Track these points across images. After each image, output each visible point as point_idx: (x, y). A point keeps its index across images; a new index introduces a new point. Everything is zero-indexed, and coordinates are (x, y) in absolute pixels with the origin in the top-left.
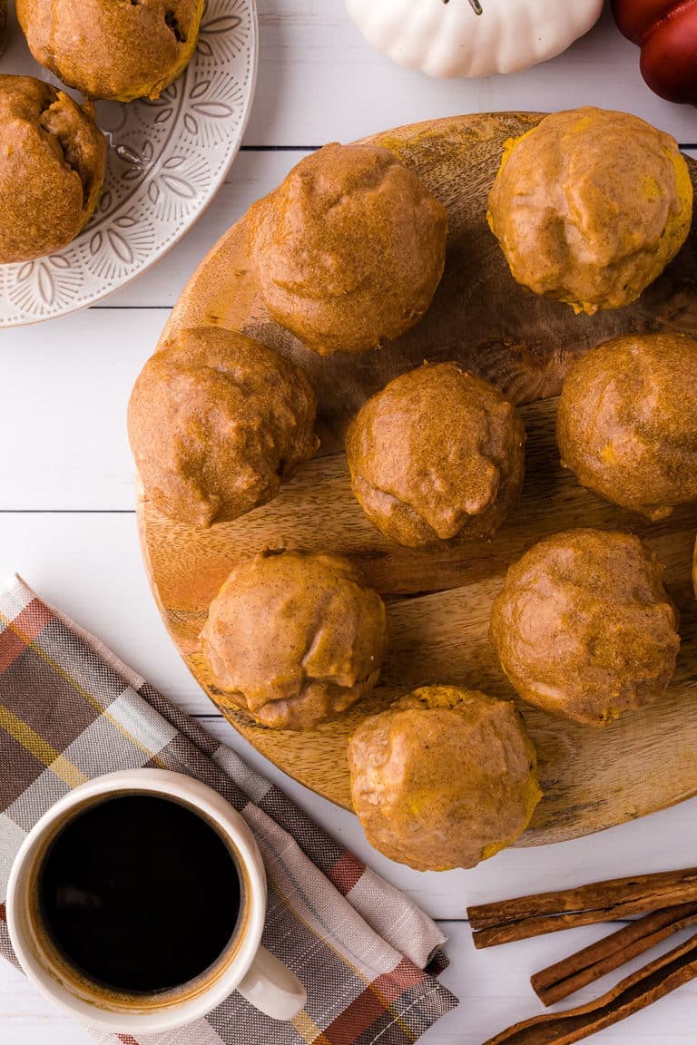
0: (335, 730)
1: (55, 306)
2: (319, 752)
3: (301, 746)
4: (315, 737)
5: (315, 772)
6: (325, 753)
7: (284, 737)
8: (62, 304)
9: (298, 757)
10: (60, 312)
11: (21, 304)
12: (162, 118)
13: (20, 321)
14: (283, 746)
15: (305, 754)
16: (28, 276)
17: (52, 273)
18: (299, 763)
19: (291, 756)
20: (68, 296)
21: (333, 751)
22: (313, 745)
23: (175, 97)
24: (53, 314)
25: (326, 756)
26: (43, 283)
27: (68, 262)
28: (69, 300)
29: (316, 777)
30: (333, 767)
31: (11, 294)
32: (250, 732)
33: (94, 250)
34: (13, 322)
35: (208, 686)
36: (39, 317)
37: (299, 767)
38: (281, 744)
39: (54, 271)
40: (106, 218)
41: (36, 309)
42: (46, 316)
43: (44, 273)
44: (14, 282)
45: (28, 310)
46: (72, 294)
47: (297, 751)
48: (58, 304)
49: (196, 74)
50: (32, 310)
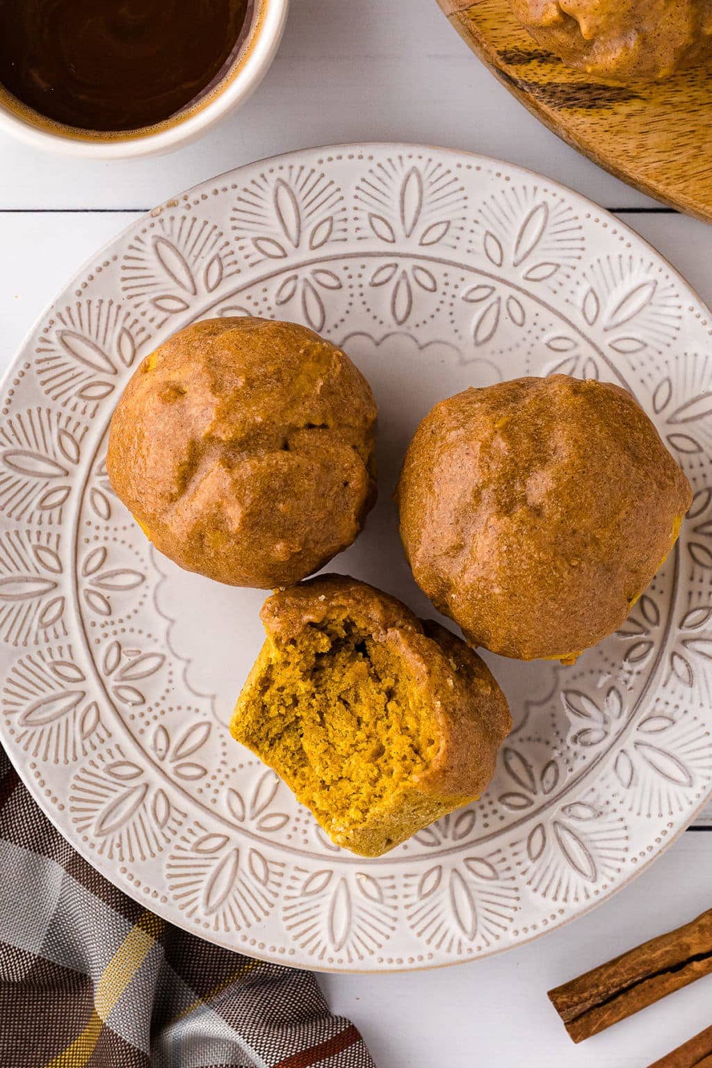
0: (693, 101)
1: (479, 941)
2: (671, 135)
3: (647, 128)
4: (664, 114)
5: (669, 165)
6: (681, 135)
7: (618, 118)
8: (491, 938)
9: (641, 146)
10: (486, 950)
11: (427, 934)
12: (634, 654)
13: (427, 962)
14: (618, 132)
15: (652, 139)
16: (434, 889)
17: (471, 886)
18: (643, 155)
19: (631, 145)
20: (499, 925)
21: (693, 131)
22: (661, 125)
23: (657, 623)
24: (476, 953)
25: (682, 140)
26: (459, 903)
27: (494, 871)
28: (499, 931)
29: (673, 173)
30: (695, 156)
31: (410, 918)
32: (567, 116)
33: (535, 853)
34: (417, 964)
35: (499, 53)
36: (454, 956)
37: (646, 160)
38: (616, 128)
39: (475, 883)
40: (550, 803)
41: (451, 944)
42: (465, 955)
43: (458, 885)
44: (414, 899)
45: (438, 946)
46: (505, 922)
47: (641, 136)
48: (483, 936)
49: (690, 594)
50: (445, 945)
